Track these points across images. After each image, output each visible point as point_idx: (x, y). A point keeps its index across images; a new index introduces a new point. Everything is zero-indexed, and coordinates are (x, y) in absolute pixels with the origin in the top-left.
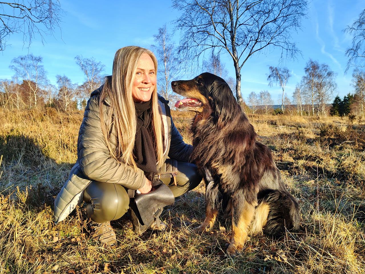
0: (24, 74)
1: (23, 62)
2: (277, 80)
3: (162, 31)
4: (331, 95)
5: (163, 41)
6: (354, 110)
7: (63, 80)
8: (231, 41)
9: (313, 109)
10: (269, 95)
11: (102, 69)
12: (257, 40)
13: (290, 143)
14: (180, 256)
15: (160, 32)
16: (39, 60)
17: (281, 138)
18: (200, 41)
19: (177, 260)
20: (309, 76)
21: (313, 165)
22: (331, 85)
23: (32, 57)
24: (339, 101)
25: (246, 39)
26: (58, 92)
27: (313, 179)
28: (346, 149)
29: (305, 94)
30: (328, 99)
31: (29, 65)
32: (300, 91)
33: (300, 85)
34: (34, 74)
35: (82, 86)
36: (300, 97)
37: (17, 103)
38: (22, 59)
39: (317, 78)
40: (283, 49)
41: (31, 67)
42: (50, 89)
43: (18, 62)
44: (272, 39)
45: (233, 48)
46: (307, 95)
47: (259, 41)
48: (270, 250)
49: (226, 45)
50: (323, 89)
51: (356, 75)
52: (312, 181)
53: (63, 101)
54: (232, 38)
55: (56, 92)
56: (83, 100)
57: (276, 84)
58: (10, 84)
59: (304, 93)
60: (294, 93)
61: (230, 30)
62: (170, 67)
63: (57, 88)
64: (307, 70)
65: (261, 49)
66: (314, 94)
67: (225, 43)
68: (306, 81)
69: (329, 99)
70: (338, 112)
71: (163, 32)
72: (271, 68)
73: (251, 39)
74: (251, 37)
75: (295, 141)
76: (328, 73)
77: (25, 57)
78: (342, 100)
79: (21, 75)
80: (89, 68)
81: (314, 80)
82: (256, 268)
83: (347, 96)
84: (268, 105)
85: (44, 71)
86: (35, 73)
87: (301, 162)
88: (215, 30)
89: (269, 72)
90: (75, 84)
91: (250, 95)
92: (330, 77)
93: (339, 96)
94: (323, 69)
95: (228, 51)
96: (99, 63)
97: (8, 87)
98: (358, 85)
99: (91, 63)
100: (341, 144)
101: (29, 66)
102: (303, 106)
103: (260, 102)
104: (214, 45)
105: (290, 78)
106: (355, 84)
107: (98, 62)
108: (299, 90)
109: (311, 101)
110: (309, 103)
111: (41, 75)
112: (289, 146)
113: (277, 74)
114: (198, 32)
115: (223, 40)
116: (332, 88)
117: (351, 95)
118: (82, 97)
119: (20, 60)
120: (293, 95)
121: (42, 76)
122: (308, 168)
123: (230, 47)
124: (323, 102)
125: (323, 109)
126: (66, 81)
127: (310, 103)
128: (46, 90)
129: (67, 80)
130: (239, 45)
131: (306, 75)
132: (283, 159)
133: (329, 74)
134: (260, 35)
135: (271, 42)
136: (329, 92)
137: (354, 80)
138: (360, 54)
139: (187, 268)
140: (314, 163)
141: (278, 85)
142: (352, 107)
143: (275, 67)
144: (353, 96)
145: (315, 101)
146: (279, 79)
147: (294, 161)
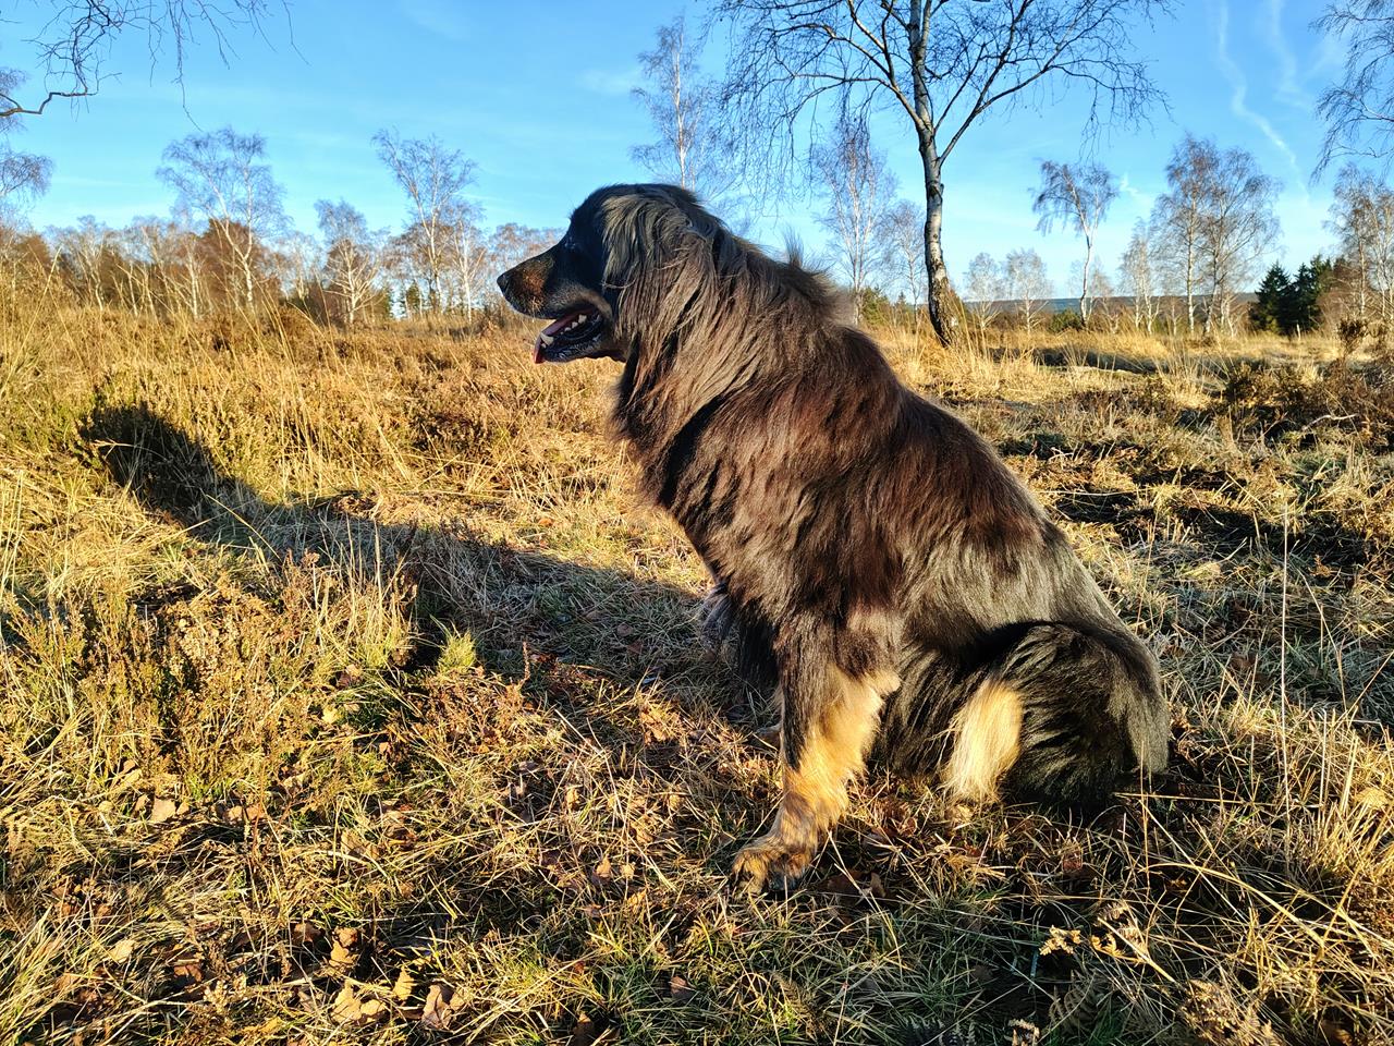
0: (207, 197)
1: (203, 156)
2: (1067, 211)
3: (669, 39)
4: (1254, 263)
5: (673, 73)
6: (1333, 314)
7: (338, 216)
8: (910, 61)
9: (1191, 310)
10: (1036, 262)
11: (467, 177)
12: (1004, 54)
13: (1116, 422)
14: (667, 898)
15: (664, 42)
16: (255, 146)
17: (1087, 408)
18: (799, 61)
19: (649, 916)
20: (1181, 197)
21: (1210, 501)
22: (1256, 227)
23: (230, 138)
24: (1282, 284)
25: (964, 56)
26: (324, 259)
27: (1217, 557)
28: (1328, 443)
29: (1165, 258)
30: (1242, 275)
31: (221, 166)
32: (1149, 249)
33: (1147, 227)
34: (240, 197)
35: (404, 237)
36: (1147, 271)
37: (191, 297)
38: (197, 145)
39: (1210, 202)
40: (1100, 87)
41: (230, 172)
42: (298, 251)
43: (186, 157)
44: (1059, 51)
45: (916, 87)
46: (1169, 263)
47: (1012, 58)
48: (1059, 870)
49: (890, 75)
50: (1230, 239)
51: (1347, 191)
52: (1212, 567)
53: (341, 290)
54: (916, 50)
55: (318, 259)
56: (408, 287)
57: (1063, 225)
58: (165, 234)
59: (1161, 254)
60: (1126, 257)
61: (907, 22)
62: (697, 166)
63: (323, 246)
64: (1174, 173)
65: (1018, 87)
66: (1196, 257)
67: (887, 69)
68: (1169, 214)
69: (1250, 274)
70: (1274, 322)
71: (674, 42)
72: (1047, 167)
73: (985, 53)
74: (984, 45)
75: (1135, 419)
76: (1248, 183)
77: (209, 137)
78: (1293, 280)
79: (196, 201)
80: (421, 174)
81: (1199, 210)
82: (998, 960)
83: (1309, 266)
84: (1033, 298)
85: (272, 187)
86: (241, 192)
87: (1164, 492)
88: (855, 19)
89: (1039, 183)
90: (380, 232)
91: (973, 265)
92: (1253, 199)
93: (1282, 265)
94: (1233, 167)
95: (899, 96)
96: (456, 156)
97: (161, 246)
98: (1353, 224)
99: (427, 156)
100: (1305, 428)
101: (223, 170)
102: (1153, 300)
103: (1007, 290)
104: (848, 78)
105: (1114, 203)
106: (1342, 223)
107: (452, 152)
108: (1144, 244)
109: (1185, 284)
110: (1174, 291)
111: (264, 200)
112: (1113, 432)
113: (1069, 189)
114: (794, 28)
115: (881, 59)
116: (1261, 235)
117: (1323, 261)
118: (406, 276)
119: (191, 149)
120: (1122, 262)
121: (268, 200)
122: (1190, 515)
123: (905, 86)
124: (1227, 287)
125: (1226, 309)
126: (348, 221)
127: (1180, 290)
128: (286, 250)
129: (353, 218)
130: (940, 78)
131: (1169, 192)
132: (1095, 480)
133: (1254, 186)
134: (1016, 37)
135: (1057, 61)
136: (1249, 251)
137: (1339, 207)
138: (1371, 111)
139: (692, 956)
140: (1215, 497)
141: (1071, 226)
142: (1327, 305)
143: (1061, 165)
144: (1332, 265)
145: (1199, 281)
146: (1073, 206)
147: (1136, 488)
